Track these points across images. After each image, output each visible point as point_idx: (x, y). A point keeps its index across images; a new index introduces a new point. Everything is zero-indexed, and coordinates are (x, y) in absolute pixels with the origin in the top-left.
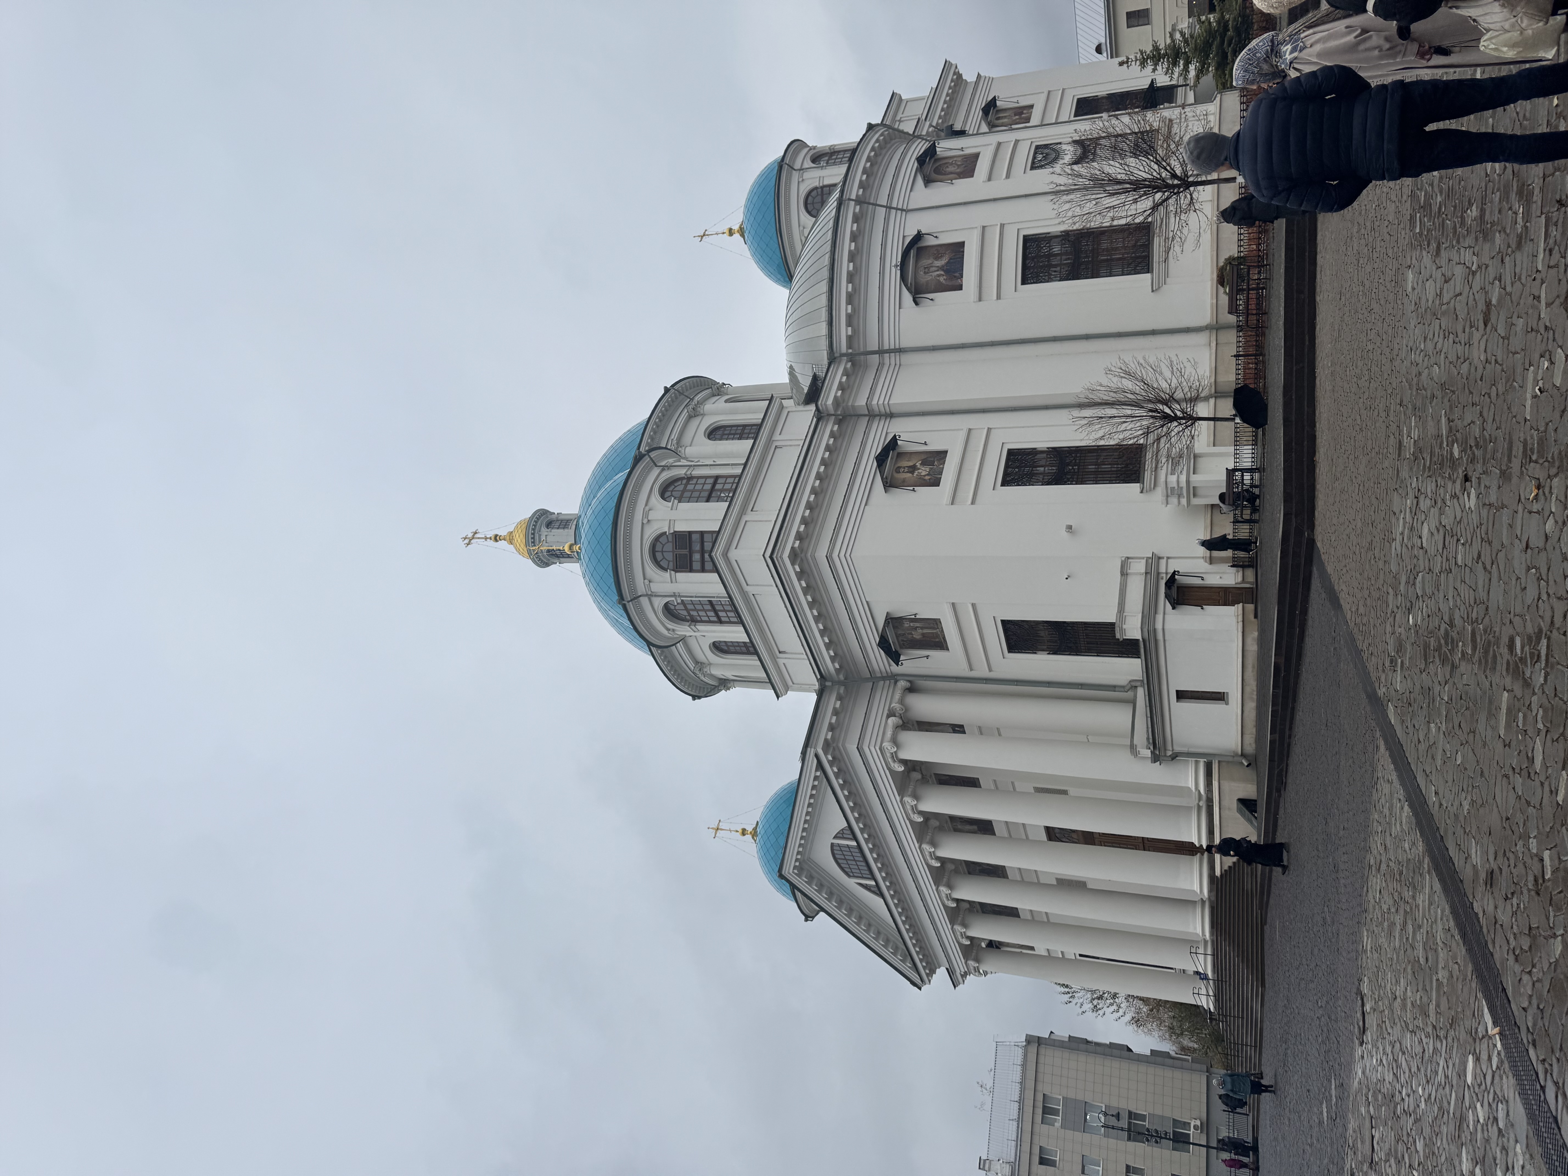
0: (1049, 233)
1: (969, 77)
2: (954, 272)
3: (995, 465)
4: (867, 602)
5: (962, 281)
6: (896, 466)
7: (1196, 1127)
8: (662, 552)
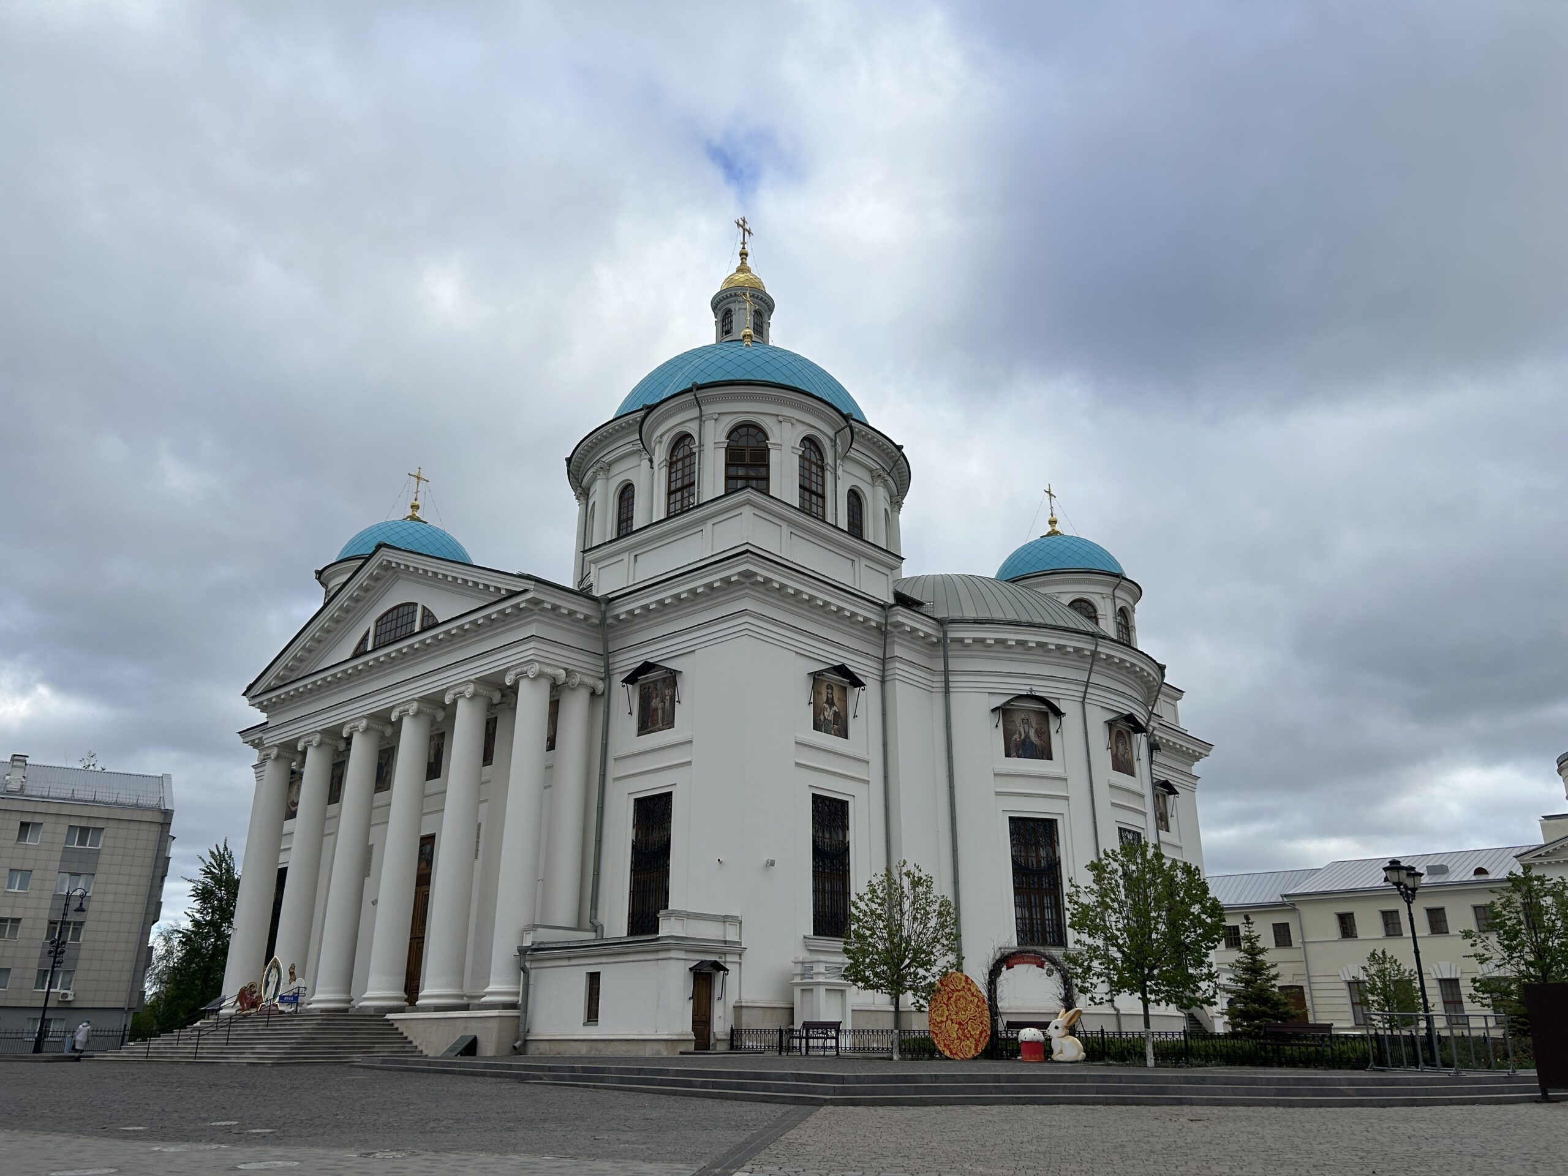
0: (1058, 845)
1: (1197, 768)
2: (1023, 749)
4: (694, 651)
5: (1014, 757)
6: (833, 686)
7: (65, 995)
8: (748, 435)
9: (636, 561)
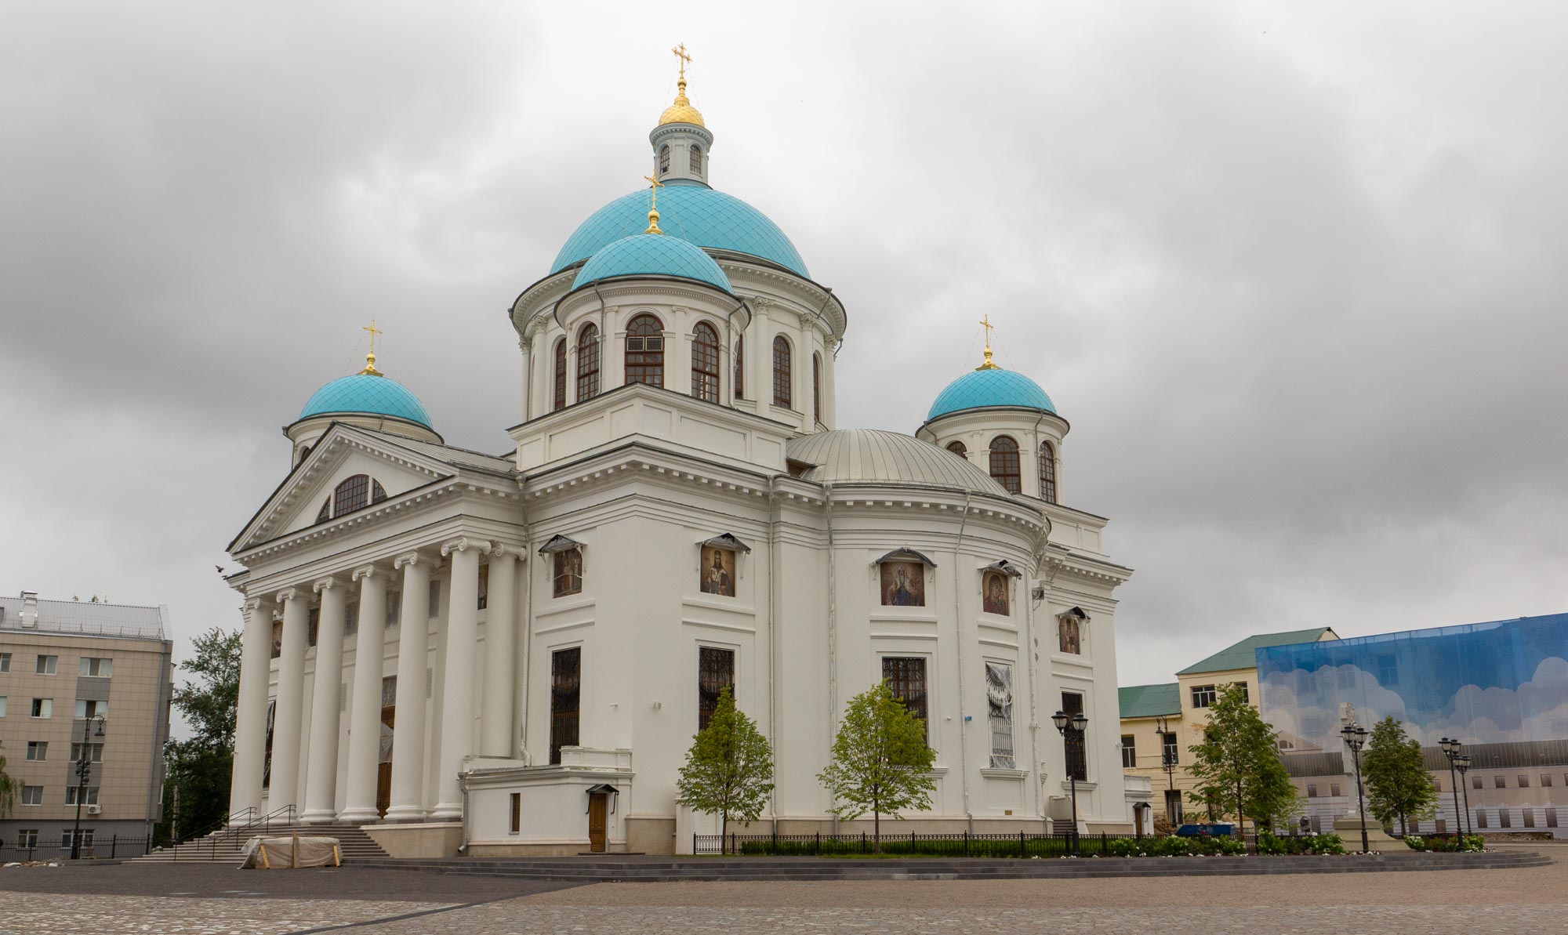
0: (926, 681)
1: (1116, 593)
2: (898, 598)
3: (719, 640)
4: (595, 527)
6: (722, 553)
7: (93, 809)
8: (645, 324)
9: (551, 440)
